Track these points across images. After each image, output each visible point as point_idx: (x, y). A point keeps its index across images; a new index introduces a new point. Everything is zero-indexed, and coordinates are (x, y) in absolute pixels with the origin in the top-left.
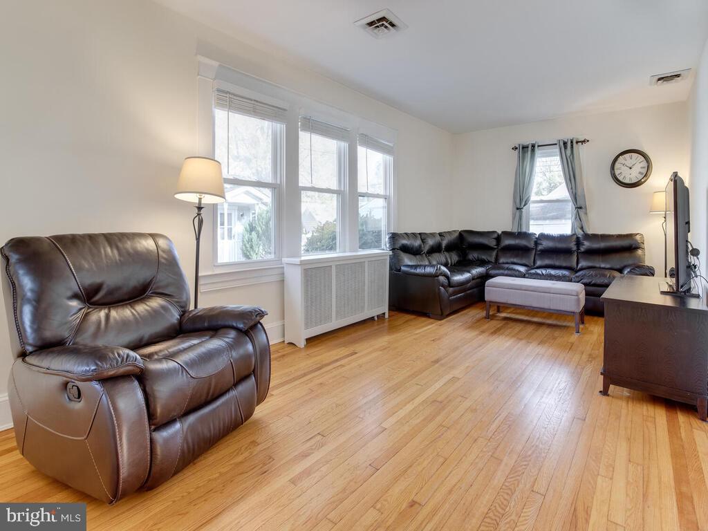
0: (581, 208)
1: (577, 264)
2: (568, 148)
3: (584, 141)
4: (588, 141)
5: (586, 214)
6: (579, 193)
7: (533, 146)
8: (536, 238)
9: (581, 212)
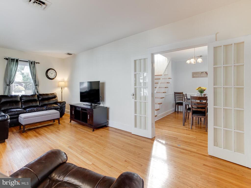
0: (37, 85)
1: (40, 104)
2: (32, 64)
3: (38, 63)
4: (39, 63)
5: (38, 87)
6: (37, 80)
7: (17, 61)
8: (20, 97)
9: (37, 87)
